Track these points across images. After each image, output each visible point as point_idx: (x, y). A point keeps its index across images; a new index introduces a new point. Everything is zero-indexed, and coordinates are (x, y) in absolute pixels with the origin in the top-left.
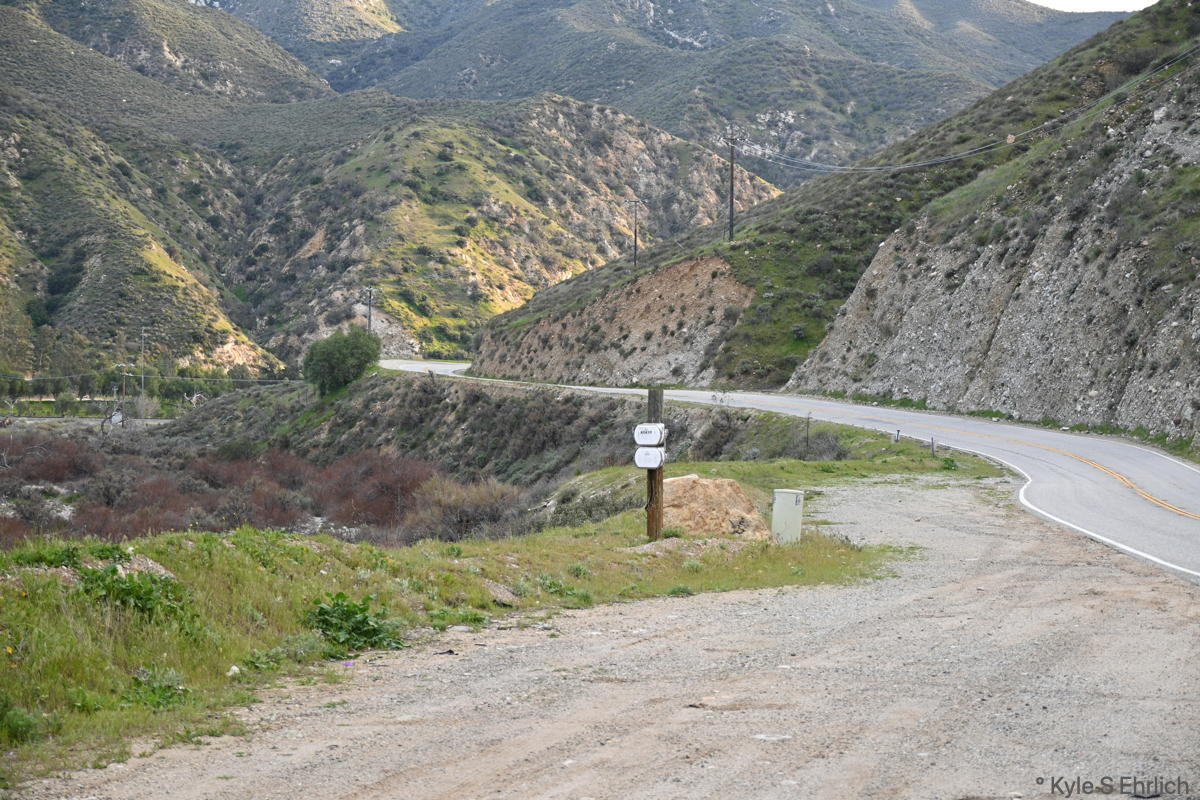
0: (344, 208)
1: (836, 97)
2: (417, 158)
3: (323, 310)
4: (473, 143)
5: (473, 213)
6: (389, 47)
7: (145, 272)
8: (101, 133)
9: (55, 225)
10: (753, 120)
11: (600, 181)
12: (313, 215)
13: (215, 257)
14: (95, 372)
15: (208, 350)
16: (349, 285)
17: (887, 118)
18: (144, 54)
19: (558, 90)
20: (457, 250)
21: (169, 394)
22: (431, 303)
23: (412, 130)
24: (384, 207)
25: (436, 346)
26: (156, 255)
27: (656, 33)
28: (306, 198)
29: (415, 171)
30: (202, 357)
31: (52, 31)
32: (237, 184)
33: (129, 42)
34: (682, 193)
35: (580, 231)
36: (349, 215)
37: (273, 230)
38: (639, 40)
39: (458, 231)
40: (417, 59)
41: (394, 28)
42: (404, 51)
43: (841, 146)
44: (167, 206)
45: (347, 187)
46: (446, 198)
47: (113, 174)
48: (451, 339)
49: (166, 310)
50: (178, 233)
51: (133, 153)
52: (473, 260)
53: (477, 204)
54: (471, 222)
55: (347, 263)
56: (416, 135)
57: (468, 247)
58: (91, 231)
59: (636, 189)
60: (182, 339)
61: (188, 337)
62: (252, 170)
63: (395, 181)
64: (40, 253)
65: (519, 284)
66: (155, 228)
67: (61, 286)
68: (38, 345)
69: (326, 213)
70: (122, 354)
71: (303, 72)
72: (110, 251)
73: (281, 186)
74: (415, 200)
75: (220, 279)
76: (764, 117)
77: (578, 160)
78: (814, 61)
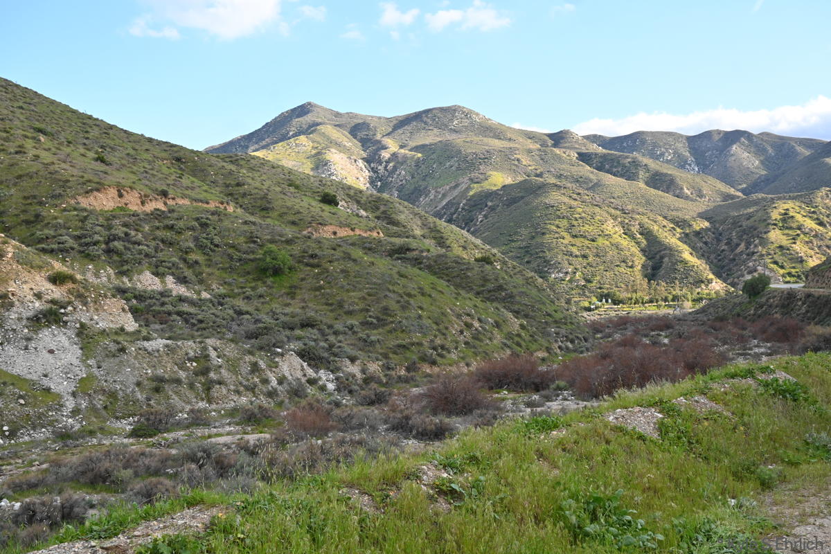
0: (750, 235)
2: (775, 215)
3: (746, 269)
4: (797, 208)
5: (799, 232)
6: (763, 179)
7: (684, 262)
8: (665, 218)
9: (653, 249)
12: (740, 238)
13: (707, 254)
14: (669, 295)
15: (707, 286)
16: (755, 260)
18: (678, 191)
19: (827, 185)
20: (794, 245)
21: (694, 300)
22: (785, 264)
23: (774, 206)
24: (766, 233)
25: (788, 279)
26: (687, 254)
28: (737, 233)
29: (776, 220)
30: (705, 288)
31: (647, 188)
32: (713, 230)
33: (673, 188)
36: (753, 237)
37: (726, 244)
39: (794, 239)
40: (773, 182)
41: (764, 173)
42: (768, 180)
44: (689, 239)
45: (752, 227)
46: (787, 228)
47: (670, 230)
48: (794, 276)
49: (692, 273)
50: (693, 248)
52: (799, 248)
53: (799, 229)
54: (798, 235)
56: (775, 207)
57: (798, 244)
58: (665, 249)
60: (697, 282)
61: (699, 282)
62: (718, 225)
63: (769, 224)
64: (649, 258)
65: (818, 255)
66: (686, 247)
67: (656, 268)
68: (650, 288)
69: (745, 237)
70: (678, 289)
71: (732, 191)
72: (671, 255)
73: (728, 229)
74: (777, 230)
75: (709, 261)
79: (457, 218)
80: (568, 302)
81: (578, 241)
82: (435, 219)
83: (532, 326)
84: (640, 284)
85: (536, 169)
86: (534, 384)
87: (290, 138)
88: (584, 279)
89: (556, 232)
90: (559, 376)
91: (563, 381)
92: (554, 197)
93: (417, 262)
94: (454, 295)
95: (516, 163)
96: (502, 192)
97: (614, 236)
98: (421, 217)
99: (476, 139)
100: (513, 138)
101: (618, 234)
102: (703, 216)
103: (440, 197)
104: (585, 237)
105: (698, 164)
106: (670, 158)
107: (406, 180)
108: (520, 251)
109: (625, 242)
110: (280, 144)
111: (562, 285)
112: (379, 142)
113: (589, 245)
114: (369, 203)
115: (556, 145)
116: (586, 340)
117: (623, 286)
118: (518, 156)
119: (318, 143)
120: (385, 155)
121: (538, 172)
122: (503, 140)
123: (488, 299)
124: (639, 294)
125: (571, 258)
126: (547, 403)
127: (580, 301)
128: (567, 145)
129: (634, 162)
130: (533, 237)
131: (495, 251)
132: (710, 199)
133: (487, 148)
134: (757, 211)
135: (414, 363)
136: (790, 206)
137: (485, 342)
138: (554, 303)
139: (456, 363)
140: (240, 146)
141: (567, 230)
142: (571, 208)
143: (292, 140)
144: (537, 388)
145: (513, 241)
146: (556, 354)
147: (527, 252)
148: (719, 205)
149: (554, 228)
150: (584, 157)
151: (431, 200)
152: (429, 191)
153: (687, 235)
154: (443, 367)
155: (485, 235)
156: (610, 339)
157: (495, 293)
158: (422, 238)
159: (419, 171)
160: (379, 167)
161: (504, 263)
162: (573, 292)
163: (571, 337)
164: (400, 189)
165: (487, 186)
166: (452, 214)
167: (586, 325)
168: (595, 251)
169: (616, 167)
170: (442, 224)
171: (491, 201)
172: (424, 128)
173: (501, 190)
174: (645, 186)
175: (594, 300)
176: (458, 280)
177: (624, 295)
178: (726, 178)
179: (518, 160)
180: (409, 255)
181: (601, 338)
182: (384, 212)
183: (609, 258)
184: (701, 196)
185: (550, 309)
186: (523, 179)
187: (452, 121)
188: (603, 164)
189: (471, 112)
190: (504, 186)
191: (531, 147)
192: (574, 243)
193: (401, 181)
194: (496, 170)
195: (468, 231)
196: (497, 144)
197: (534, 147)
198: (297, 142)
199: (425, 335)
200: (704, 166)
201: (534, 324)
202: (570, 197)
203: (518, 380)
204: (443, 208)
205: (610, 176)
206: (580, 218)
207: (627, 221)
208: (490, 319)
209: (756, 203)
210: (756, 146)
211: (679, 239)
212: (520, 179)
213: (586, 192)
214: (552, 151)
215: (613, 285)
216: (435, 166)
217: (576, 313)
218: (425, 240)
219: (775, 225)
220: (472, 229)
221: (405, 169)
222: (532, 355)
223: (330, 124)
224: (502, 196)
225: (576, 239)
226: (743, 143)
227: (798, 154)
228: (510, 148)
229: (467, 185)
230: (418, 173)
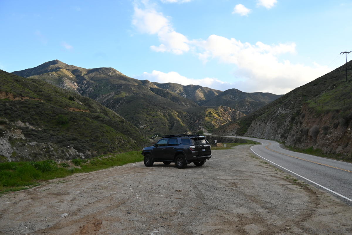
0: (200, 118)
1: (252, 105)
2: (207, 113)
3: (198, 128)
4: (213, 111)
5: (213, 118)
7: (180, 125)
8: (176, 111)
9: (171, 120)
10: (243, 108)
11: (226, 114)
13: (187, 123)
16: (200, 126)
17: (257, 107)
18: (180, 103)
19: (222, 105)
22: (209, 127)
23: (207, 110)
24: (204, 118)
25: (210, 132)
26: (181, 123)
27: (232, 99)
28: (196, 117)
29: (207, 114)
30: (186, 133)
31: (171, 101)
32: (189, 116)
34: (235, 116)
35: (224, 120)
37: (193, 120)
38: (230, 100)
40: (207, 102)
41: (205, 99)
43: (252, 110)
44: (182, 118)
45: (200, 116)
46: (210, 117)
47: (177, 115)
49: (182, 129)
50: (184, 121)
51: (179, 113)
52: (213, 123)
53: (213, 117)
54: (213, 119)
55: (200, 123)
57: (213, 121)
58: (175, 121)
59: (230, 115)
62: (191, 114)
63: (205, 115)
64: (170, 123)
65: (218, 125)
66: (181, 120)
67: (172, 126)
69: (198, 118)
71: (196, 104)
72: (177, 123)
73: (194, 116)
74: (207, 117)
75: (188, 125)
76: (244, 107)
77: (224, 112)
78: (249, 101)
79: (109, 106)
81: (149, 117)
84: (167, 131)
85: (137, 92)
87: (48, 72)
88: (150, 128)
89: (143, 113)
92: (142, 102)
96: (125, 99)
97: (160, 115)
98: (100, 106)
99: (117, 80)
100: (129, 80)
101: (162, 115)
102: (187, 111)
103: (104, 98)
104: (151, 115)
105: (186, 95)
106: (178, 92)
107: (92, 91)
108: (130, 118)
109: (163, 118)
110: (45, 74)
111: (143, 130)
112: (83, 77)
113: (152, 118)
114: (82, 100)
115: (143, 85)
117: (162, 131)
119: (60, 75)
120: (85, 82)
122: (126, 81)
124: (167, 134)
125: (146, 122)
128: (146, 85)
129: (167, 92)
130: (135, 114)
132: (189, 106)
133: (121, 83)
134: (202, 111)
136: (211, 110)
140: (28, 72)
141: (146, 113)
142: (147, 106)
143: (49, 73)
145: (129, 115)
147: (133, 119)
148: (192, 108)
150: (152, 89)
151: (101, 99)
152: (100, 96)
155: (119, 112)
160: (82, 86)
162: (147, 133)
164: (90, 94)
165: (120, 96)
166: (108, 104)
168: (154, 120)
169: (161, 93)
171: (122, 101)
172: (99, 74)
175: (153, 135)
177: (162, 134)
178: (194, 100)
179: (131, 88)
180: (99, 119)
182: (87, 103)
183: (158, 122)
184: (187, 105)
187: (109, 73)
188: (158, 92)
189: (116, 70)
190: (126, 97)
191: (135, 84)
192: (147, 117)
193: (90, 91)
194: (124, 91)
196: (124, 82)
198: (52, 74)
200: (188, 96)
202: (147, 102)
204: (105, 102)
205: (160, 96)
206: (150, 109)
207: (164, 111)
209: (202, 108)
210: (203, 91)
211: (179, 118)
212: (132, 94)
214: (142, 87)
215: (159, 131)
216: (102, 87)
217: (148, 139)
219: (207, 115)
220: (114, 110)
221: (92, 88)
223: (65, 69)
224: (125, 100)
226: (199, 90)
227: (215, 94)
228: (129, 84)
229: (113, 95)
230: (96, 89)
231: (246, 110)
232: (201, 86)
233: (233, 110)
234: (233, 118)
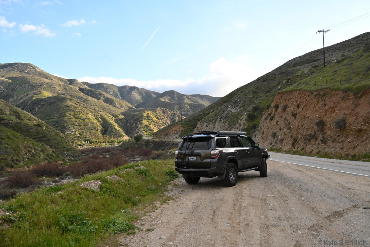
0: (137, 121)
1: (191, 107)
2: (145, 115)
3: (135, 132)
4: (151, 113)
5: (151, 121)
6: (141, 103)
7: (115, 129)
8: (110, 114)
9: (105, 124)
11: (165, 117)
12: (134, 122)
14: (110, 140)
15: (122, 137)
16: (138, 130)
17: (196, 109)
18: (114, 105)
19: (160, 107)
21: (118, 142)
22: (147, 131)
23: (144, 112)
24: (142, 121)
25: (148, 136)
26: (116, 126)
28: (133, 120)
32: (125, 119)
33: (112, 104)
34: (174, 118)
35: (163, 122)
37: (129, 124)
38: (169, 102)
39: (150, 123)
40: (145, 104)
41: (142, 101)
42: (143, 104)
43: (191, 113)
44: (117, 122)
45: (137, 119)
46: (148, 119)
47: (111, 118)
48: (150, 135)
49: (118, 133)
50: (119, 124)
51: (113, 116)
52: (152, 126)
53: (152, 120)
54: (151, 122)
55: (138, 127)
57: (151, 124)
58: (109, 125)
59: (169, 117)
60: (119, 136)
61: (120, 136)
62: (127, 117)
63: (143, 118)
64: (103, 127)
65: (157, 129)
66: (116, 124)
67: (106, 131)
68: (103, 138)
70: (113, 138)
71: (132, 106)
72: (111, 127)
73: (130, 119)
74: (145, 120)
75: (124, 129)
76: (183, 109)
77: (163, 115)
78: (188, 103)
79: (27, 108)
80: (73, 142)
81: (77, 120)
82: (16, 108)
83: (57, 151)
84: (100, 136)
85: (62, 92)
86: (57, 173)
88: (79, 134)
89: (69, 116)
90: (67, 170)
91: (69, 172)
92: (69, 103)
93: (7, 125)
94: (23, 139)
95: (54, 89)
97: (91, 119)
99: (37, 77)
100: (53, 79)
101: (93, 118)
102: (122, 114)
103: (19, 98)
104: (80, 119)
105: (121, 96)
106: (112, 93)
107: (3, 90)
108: (54, 122)
109: (95, 121)
111: (70, 136)
113: (82, 122)
115: (70, 84)
116: (79, 156)
117: (94, 137)
118: (55, 86)
121: (63, 93)
122: (48, 79)
123: (39, 141)
124: (99, 140)
125: (74, 126)
126: (62, 181)
127: (77, 142)
128: (75, 84)
129: (99, 93)
130: (60, 118)
131: (43, 122)
132: (125, 108)
133: (42, 82)
134: (139, 113)
135: (3, 167)
136: (149, 112)
137: (37, 158)
138: (67, 143)
139: (23, 167)
141: (73, 116)
142: (75, 108)
144: (58, 175)
145: (51, 119)
146: (67, 162)
147: (57, 123)
148: (128, 111)
149: (68, 114)
150: (81, 90)
151: (15, 100)
152: (14, 96)
153: (117, 120)
154: (16, 169)
156: (88, 156)
157: (42, 138)
158: (10, 115)
159: (10, 87)
161: (47, 127)
162: (75, 139)
163: (73, 155)
165: (40, 96)
166: (24, 106)
167: (79, 151)
168: (84, 124)
169: (93, 94)
170: (20, 110)
171: (43, 102)
172: (13, 70)
173: (47, 98)
174: (103, 102)
175: (83, 142)
176: (26, 133)
177: (94, 140)
178: (130, 102)
179: (55, 88)
180: (3, 122)
181: (85, 156)
183: (89, 127)
184: (122, 107)
185: (65, 145)
186: (57, 95)
187: (26, 69)
188: (88, 93)
190: (48, 97)
191: (60, 83)
193: (1, 91)
194: (45, 90)
195: (31, 113)
196: (46, 81)
197: (62, 84)
199: (8, 155)
200: (123, 97)
201: (58, 150)
202: (75, 103)
203: (50, 172)
204: (20, 103)
205: (91, 97)
206: (79, 112)
207: (96, 114)
208: (39, 149)
209: (139, 111)
210: (140, 92)
211: (114, 121)
212: (55, 95)
213: (81, 102)
214: (69, 86)
215: (90, 136)
216: (17, 86)
217: (76, 146)
218: (11, 116)
219: (145, 118)
220: (33, 113)
222: (57, 162)
224: (47, 101)
225: (77, 119)
226: (136, 91)
227: (152, 96)
228: (52, 83)
229: (32, 95)
230: (9, 88)
231: (185, 112)
232: (137, 87)
233: (172, 112)
234: (173, 120)
